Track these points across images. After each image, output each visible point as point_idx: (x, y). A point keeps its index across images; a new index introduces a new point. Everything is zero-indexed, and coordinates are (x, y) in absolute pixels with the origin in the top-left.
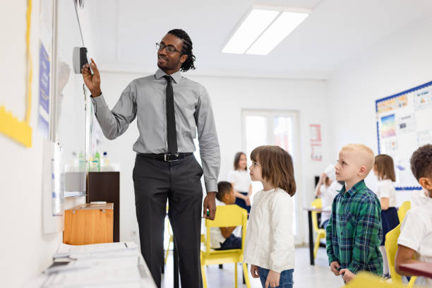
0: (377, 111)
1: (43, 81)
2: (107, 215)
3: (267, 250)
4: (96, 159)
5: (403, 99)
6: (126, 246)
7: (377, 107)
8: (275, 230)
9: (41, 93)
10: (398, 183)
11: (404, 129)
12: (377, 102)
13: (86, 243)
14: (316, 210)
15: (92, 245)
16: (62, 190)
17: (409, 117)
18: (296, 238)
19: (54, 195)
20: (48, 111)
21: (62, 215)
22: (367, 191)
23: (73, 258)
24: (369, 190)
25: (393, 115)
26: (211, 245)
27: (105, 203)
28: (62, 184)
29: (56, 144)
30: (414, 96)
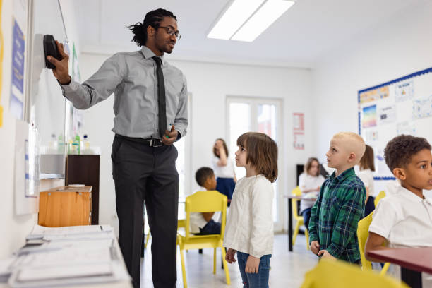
0: (359, 101)
1: (16, 59)
2: (84, 198)
3: (247, 236)
4: (77, 142)
5: (385, 90)
6: (102, 229)
7: (359, 97)
8: (255, 217)
9: (13, 72)
10: (377, 173)
11: (384, 120)
12: (360, 92)
13: (61, 225)
14: (297, 197)
15: (68, 227)
16: (37, 172)
17: (390, 108)
18: (275, 225)
19: (27, 176)
20: (22, 91)
21: (36, 197)
22: (356, 179)
23: (48, 239)
24: (357, 178)
25: (374, 106)
26: (190, 230)
27: (83, 186)
28: (37, 165)
29: (30, 125)
30: (395, 87)
